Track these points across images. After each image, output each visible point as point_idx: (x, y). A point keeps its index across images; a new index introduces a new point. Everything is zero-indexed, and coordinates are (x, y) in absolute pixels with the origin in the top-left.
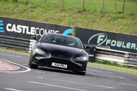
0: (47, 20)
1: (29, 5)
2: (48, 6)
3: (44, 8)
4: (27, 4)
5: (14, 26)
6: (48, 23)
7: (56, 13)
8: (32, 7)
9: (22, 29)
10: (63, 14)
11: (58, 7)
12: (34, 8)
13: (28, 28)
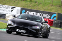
0: (45, 10)
1: (37, 3)
2: (46, 4)
3: (43, 4)
4: (36, 2)
5: (30, 12)
6: (46, 11)
7: (49, 6)
8: (38, 4)
9: (33, 14)
10: (52, 7)
11: (50, 4)
12: (39, 4)
13: (36, 13)
